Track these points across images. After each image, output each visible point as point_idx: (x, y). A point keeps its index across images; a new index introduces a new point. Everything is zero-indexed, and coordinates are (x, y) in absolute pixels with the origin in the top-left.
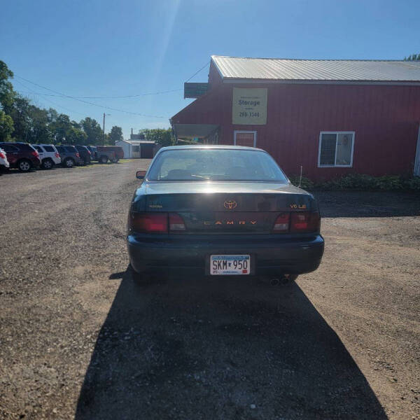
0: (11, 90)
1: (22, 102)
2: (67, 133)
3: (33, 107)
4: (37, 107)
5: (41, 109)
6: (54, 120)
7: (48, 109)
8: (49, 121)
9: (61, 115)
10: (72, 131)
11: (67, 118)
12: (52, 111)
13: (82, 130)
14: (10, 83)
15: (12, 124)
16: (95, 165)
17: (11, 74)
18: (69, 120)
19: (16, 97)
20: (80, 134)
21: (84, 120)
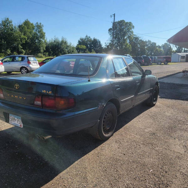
0: (133, 34)
1: (137, 38)
2: (154, 51)
3: (141, 40)
4: (143, 40)
5: (144, 41)
6: (149, 45)
7: (147, 41)
8: (147, 46)
9: (153, 43)
10: (157, 50)
11: (155, 44)
12: (149, 41)
13: (162, 49)
14: (133, 31)
15: (131, 48)
16: (153, 65)
17: (133, 27)
18: (156, 45)
19: (135, 37)
20: (160, 51)
21: (164, 44)
